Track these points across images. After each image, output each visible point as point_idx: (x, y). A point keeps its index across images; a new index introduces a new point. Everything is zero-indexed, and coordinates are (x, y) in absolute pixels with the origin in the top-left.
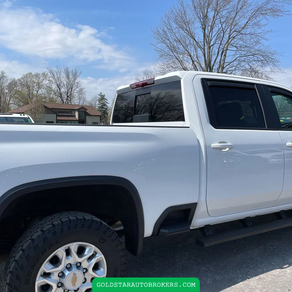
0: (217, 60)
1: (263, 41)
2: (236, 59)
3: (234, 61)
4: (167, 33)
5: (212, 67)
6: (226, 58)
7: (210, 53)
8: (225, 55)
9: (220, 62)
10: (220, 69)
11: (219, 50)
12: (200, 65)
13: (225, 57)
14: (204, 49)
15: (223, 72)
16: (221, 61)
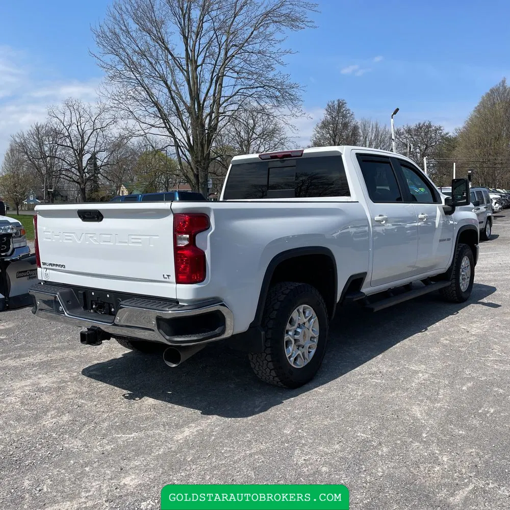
0: (210, 91)
1: (276, 66)
2: (238, 92)
3: (235, 95)
4: (122, 38)
5: (202, 102)
6: (223, 89)
7: (197, 78)
8: (221, 85)
9: (214, 95)
10: (214, 107)
11: (212, 75)
12: (181, 98)
13: (222, 87)
14: (187, 72)
15: (220, 111)
16: (216, 95)
